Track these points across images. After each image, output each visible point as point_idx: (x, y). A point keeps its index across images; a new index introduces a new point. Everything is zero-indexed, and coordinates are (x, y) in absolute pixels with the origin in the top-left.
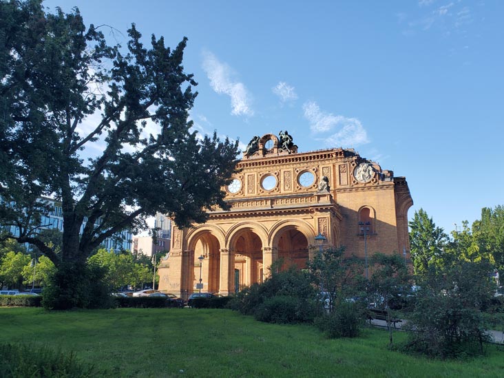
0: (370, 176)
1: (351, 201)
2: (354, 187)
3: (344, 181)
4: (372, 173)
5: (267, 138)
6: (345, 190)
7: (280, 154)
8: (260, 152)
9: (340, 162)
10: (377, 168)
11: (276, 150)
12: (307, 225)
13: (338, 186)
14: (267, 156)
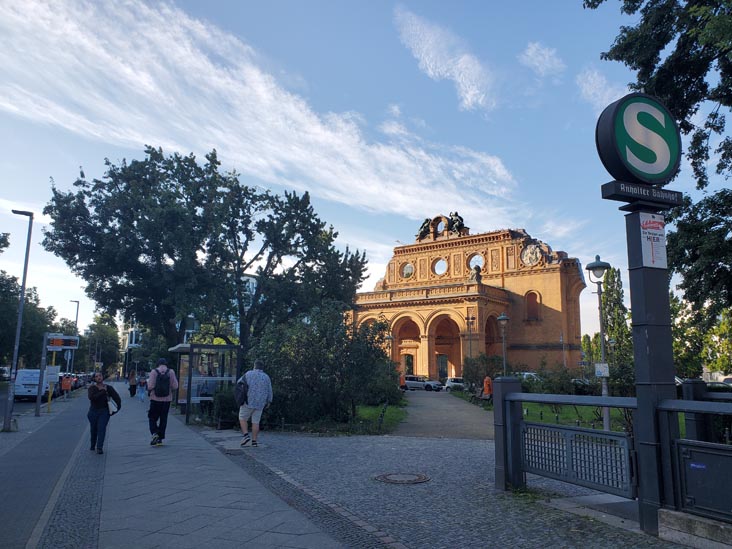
0: (537, 258)
1: (518, 286)
2: (520, 272)
3: (512, 265)
4: (539, 255)
5: (438, 220)
6: (512, 274)
7: (451, 237)
8: (432, 235)
9: (507, 244)
10: (546, 250)
12: (459, 314)
13: (506, 270)
14: (438, 239)
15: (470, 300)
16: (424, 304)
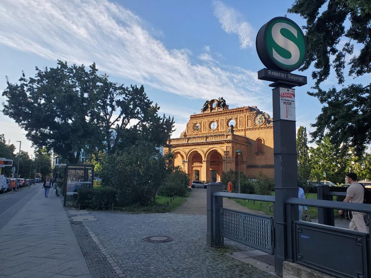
0: (262, 121)
1: (252, 135)
2: (254, 128)
3: (250, 125)
4: (264, 120)
5: (213, 101)
6: (250, 129)
7: (219, 110)
8: (209, 109)
9: (248, 114)
10: (267, 117)
11: (216, 108)
12: (221, 149)
13: (247, 128)
14: (213, 111)
15: (228, 143)
16: (204, 144)
